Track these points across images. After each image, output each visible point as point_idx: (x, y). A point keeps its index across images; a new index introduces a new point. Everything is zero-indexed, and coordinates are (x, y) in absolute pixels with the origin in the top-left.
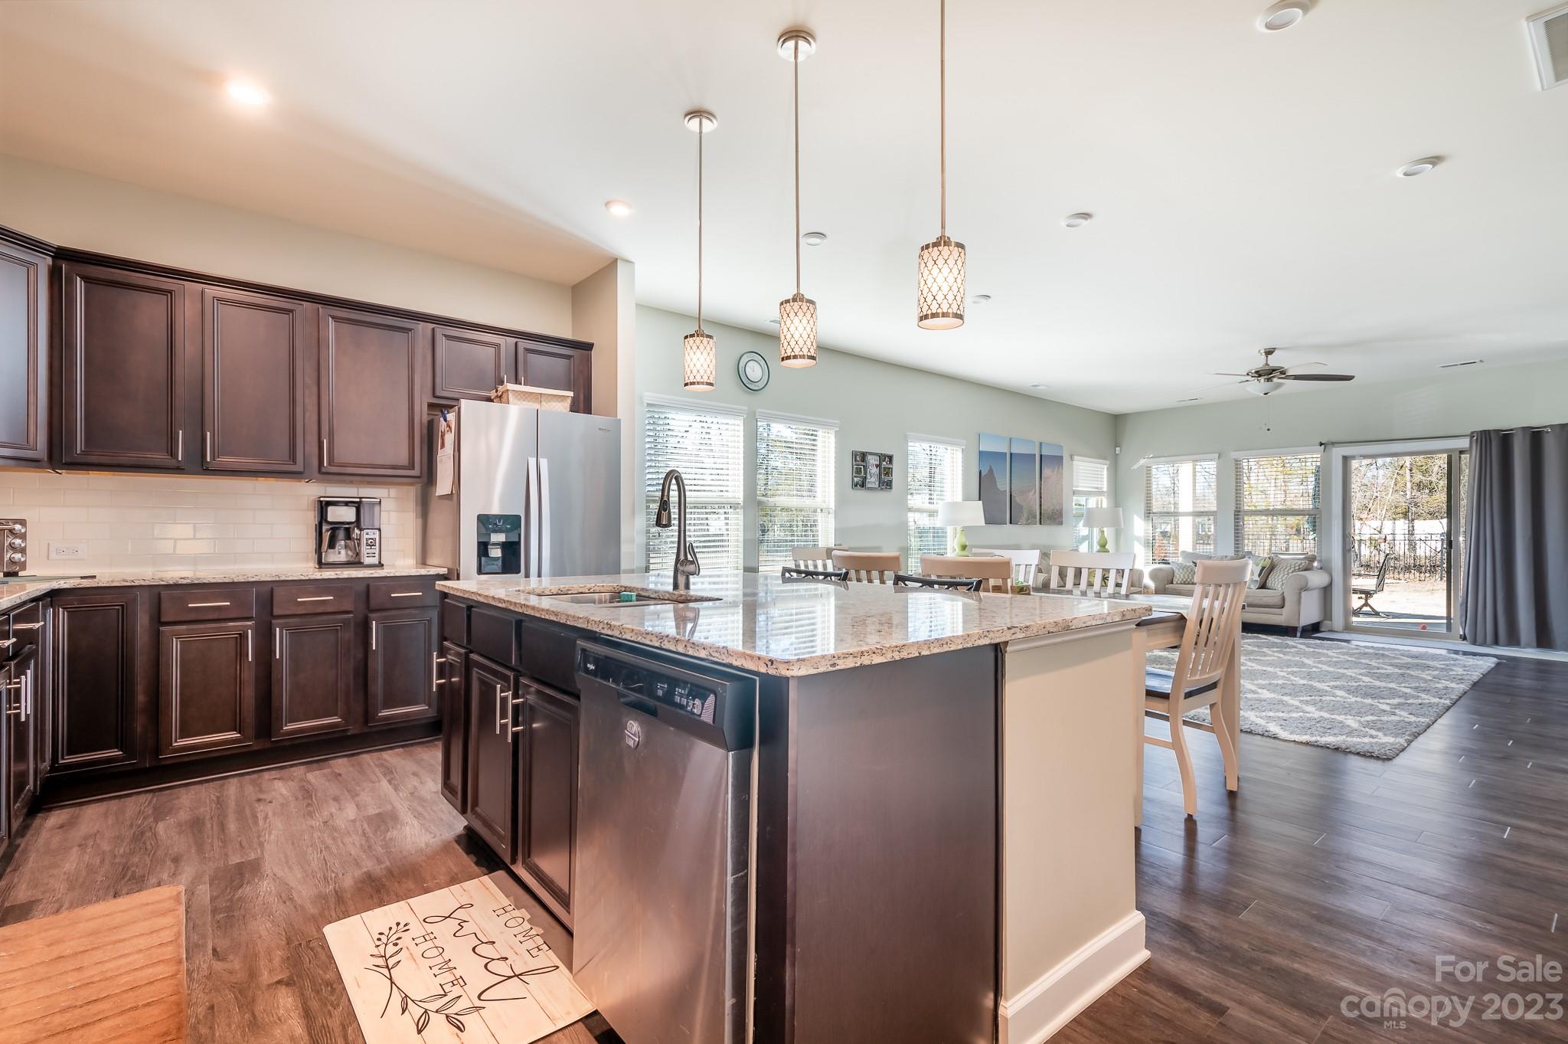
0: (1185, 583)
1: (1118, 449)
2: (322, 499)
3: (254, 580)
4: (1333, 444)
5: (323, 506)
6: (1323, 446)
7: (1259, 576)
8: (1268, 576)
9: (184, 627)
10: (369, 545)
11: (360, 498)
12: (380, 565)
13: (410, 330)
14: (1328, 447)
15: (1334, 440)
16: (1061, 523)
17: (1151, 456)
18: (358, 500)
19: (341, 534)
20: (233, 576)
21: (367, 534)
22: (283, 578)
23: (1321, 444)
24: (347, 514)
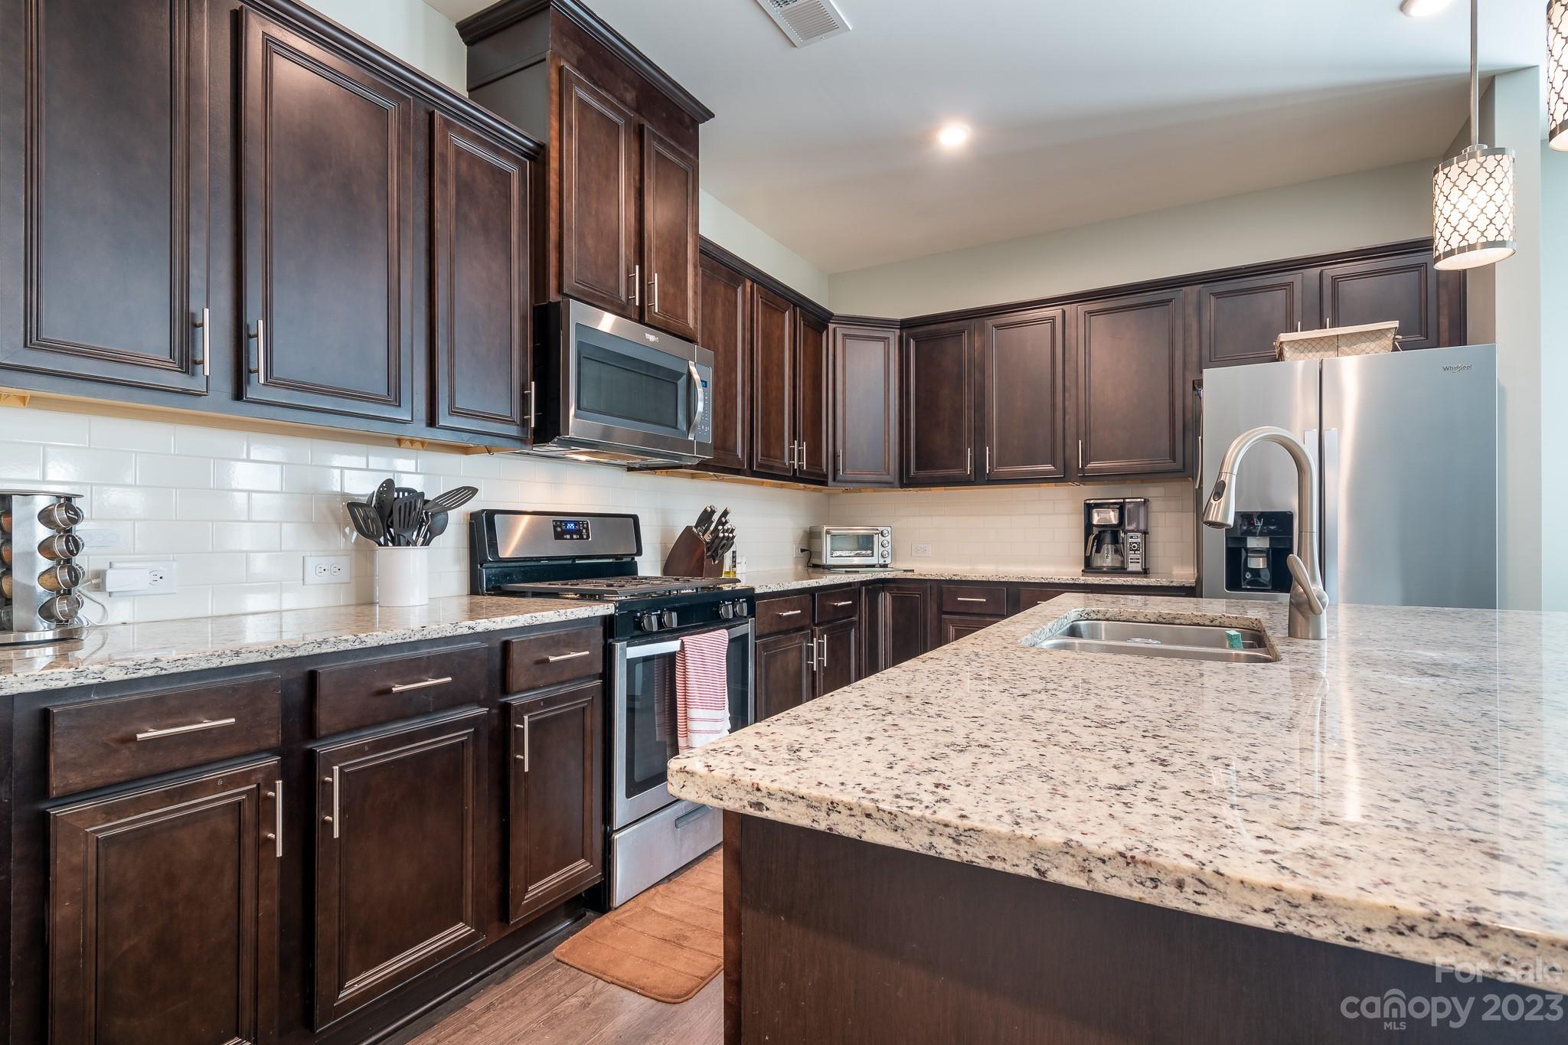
2: (1088, 502)
3: (1004, 580)
5: (1089, 508)
9: (957, 617)
10: (1133, 550)
11: (1124, 499)
12: (1145, 572)
13: (1170, 301)
18: (1122, 501)
19: (1108, 537)
20: (989, 575)
21: (1132, 537)
22: (1027, 580)
24: (1112, 517)
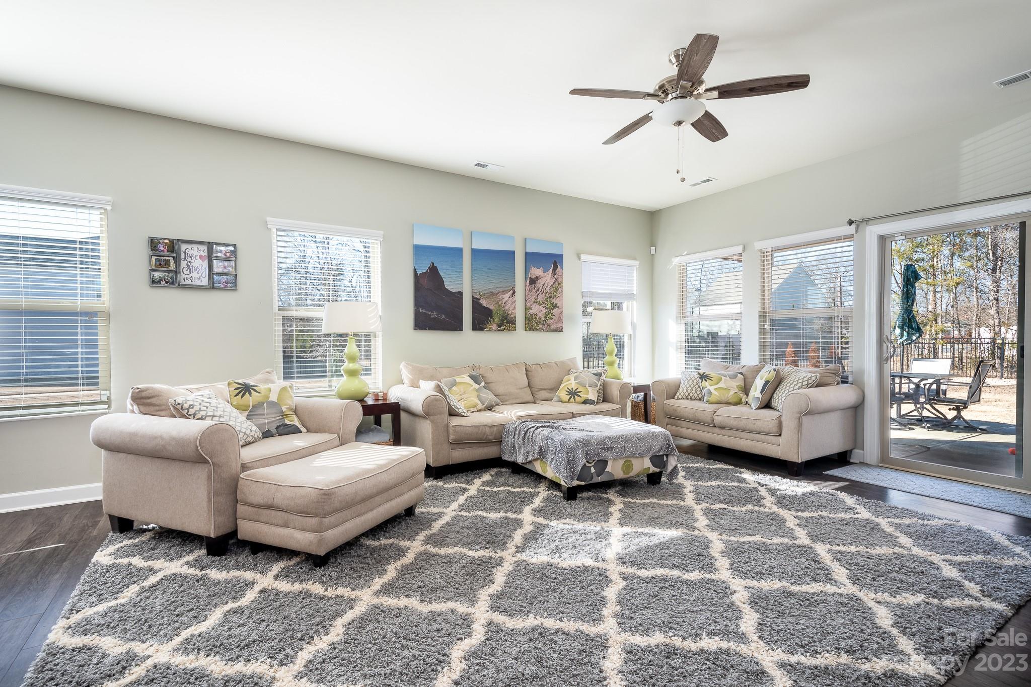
0: (687, 398)
1: (653, 248)
4: (867, 221)
6: (854, 226)
7: (761, 393)
8: (773, 394)
14: (862, 226)
15: (867, 216)
16: (559, 330)
17: (686, 253)
23: (851, 223)
